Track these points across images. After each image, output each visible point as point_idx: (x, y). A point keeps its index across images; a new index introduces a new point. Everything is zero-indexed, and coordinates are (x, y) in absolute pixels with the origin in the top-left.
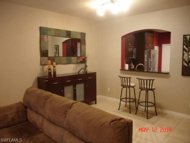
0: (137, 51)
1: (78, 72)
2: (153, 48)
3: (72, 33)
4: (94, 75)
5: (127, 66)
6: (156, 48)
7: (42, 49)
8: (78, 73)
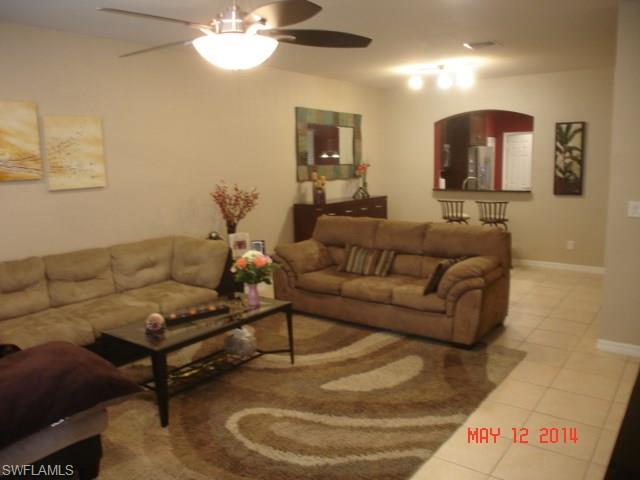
0: (451, 149)
1: (352, 195)
2: (484, 143)
3: (341, 117)
4: (382, 201)
5: (442, 183)
6: (491, 142)
7: (301, 150)
8: (354, 197)
